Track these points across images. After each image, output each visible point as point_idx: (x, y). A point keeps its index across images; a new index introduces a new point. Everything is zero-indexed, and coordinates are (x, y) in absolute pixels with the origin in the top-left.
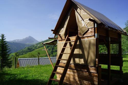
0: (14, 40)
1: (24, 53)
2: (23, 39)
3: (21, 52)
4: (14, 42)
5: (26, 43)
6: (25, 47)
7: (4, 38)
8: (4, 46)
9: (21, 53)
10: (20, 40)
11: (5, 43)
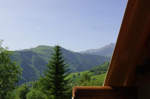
0: (87, 51)
1: (102, 72)
2: (101, 48)
3: (98, 70)
4: (86, 54)
5: (106, 56)
6: (104, 61)
7: (60, 52)
8: (59, 66)
9: (98, 72)
10: (96, 49)
11: (60, 60)
